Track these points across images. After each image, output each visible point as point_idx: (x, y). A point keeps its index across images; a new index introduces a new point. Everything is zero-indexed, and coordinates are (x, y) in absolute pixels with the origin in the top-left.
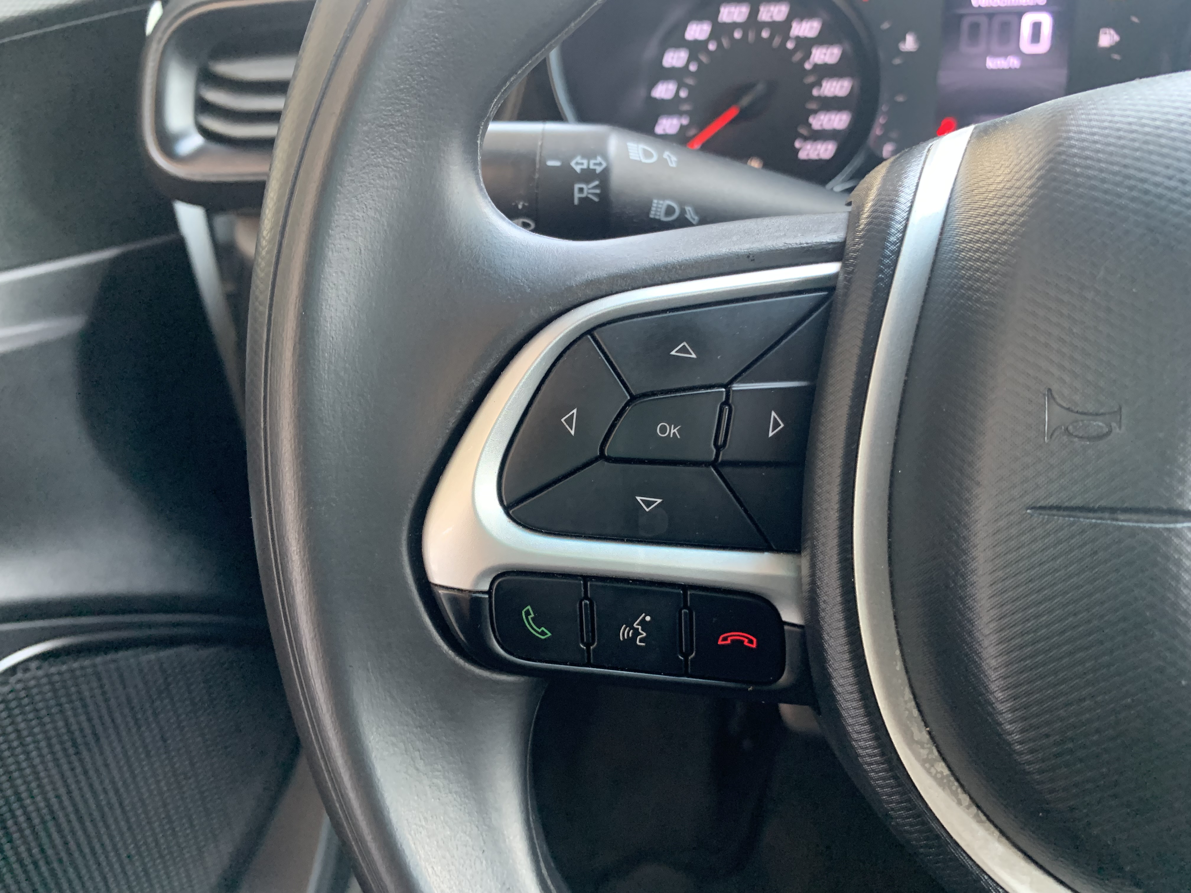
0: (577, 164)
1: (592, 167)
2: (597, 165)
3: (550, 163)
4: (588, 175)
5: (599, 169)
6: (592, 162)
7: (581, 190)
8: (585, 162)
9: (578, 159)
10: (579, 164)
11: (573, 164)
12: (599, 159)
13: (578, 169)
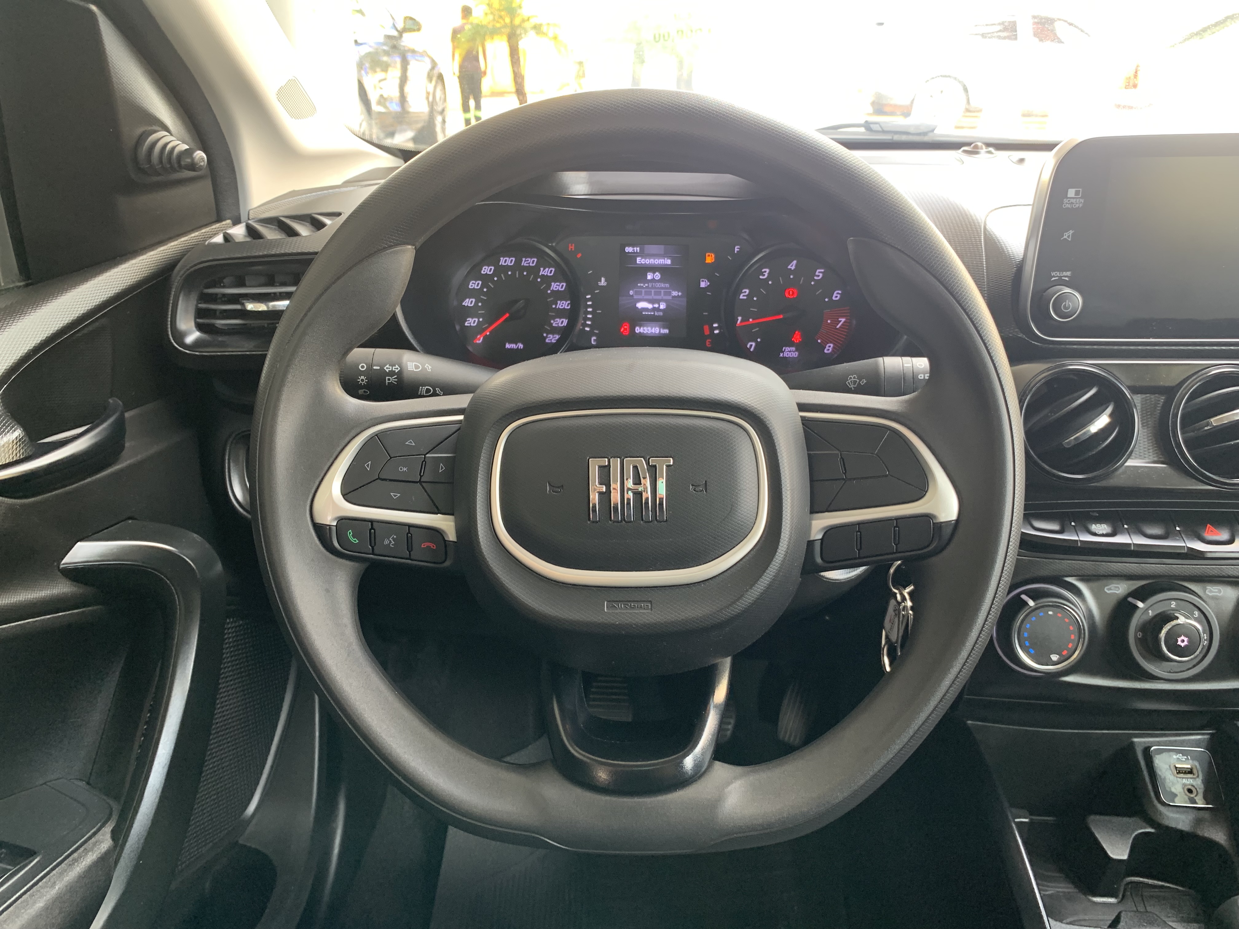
0: (387, 368)
1: (394, 370)
2: (396, 369)
3: (375, 368)
4: (392, 373)
5: (397, 371)
6: (394, 367)
7: (389, 379)
8: (391, 367)
9: (388, 366)
10: (388, 368)
11: (385, 368)
12: (397, 366)
13: (387, 370)
